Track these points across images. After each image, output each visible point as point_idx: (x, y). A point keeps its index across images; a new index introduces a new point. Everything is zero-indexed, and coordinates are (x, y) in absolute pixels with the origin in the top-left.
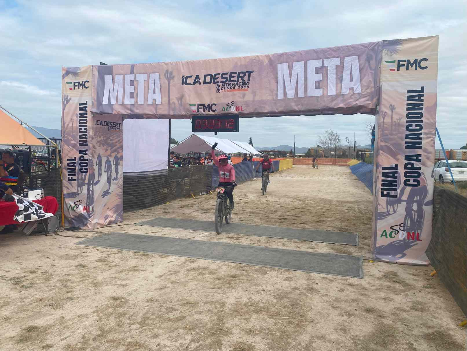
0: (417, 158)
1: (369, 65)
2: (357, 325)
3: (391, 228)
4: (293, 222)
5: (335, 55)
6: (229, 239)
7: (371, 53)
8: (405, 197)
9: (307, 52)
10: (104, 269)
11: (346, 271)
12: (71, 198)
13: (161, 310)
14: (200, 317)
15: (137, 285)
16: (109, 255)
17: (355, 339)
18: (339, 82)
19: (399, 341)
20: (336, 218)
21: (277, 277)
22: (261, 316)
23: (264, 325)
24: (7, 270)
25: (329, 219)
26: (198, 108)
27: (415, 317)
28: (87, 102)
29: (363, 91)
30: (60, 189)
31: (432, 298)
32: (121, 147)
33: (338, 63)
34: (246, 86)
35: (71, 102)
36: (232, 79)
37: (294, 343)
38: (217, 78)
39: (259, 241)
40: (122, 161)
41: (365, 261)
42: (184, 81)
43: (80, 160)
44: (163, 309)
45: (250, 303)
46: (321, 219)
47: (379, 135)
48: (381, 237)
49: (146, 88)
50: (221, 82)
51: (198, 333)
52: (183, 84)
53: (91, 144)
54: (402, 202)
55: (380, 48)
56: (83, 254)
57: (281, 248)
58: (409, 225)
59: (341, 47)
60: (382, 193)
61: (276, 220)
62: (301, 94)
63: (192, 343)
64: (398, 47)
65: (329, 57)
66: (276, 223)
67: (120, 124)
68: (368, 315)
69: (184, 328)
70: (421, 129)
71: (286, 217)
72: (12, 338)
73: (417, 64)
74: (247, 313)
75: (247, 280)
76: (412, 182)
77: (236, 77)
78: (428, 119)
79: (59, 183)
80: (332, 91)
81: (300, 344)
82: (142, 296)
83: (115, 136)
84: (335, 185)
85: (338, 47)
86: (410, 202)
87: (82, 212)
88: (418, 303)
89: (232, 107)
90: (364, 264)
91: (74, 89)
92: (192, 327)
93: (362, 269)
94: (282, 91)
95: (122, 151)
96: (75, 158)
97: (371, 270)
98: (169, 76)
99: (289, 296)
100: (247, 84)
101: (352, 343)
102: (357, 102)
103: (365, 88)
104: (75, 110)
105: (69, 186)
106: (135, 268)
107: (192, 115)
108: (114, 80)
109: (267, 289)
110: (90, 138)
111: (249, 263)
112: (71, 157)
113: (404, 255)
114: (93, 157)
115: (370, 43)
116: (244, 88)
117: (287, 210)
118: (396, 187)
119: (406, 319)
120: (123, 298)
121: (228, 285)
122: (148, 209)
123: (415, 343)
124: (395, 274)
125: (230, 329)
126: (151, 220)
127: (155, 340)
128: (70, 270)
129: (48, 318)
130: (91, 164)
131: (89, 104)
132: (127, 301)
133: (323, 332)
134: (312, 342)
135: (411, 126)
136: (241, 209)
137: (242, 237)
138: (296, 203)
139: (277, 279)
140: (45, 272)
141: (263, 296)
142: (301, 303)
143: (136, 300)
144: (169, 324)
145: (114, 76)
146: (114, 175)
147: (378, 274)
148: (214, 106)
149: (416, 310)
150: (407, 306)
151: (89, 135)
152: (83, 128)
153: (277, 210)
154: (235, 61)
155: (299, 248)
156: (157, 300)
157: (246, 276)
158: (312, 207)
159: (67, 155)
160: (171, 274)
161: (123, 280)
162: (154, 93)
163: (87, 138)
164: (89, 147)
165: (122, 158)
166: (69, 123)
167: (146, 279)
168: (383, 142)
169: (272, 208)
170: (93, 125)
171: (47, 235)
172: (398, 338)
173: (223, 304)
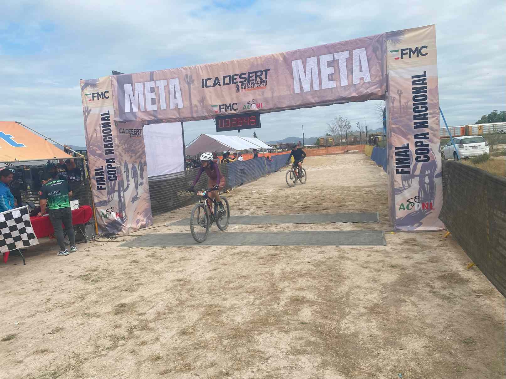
0: (425, 136)
1: (376, 55)
2: (385, 276)
3: (408, 201)
4: (316, 209)
5: (344, 48)
6: (260, 228)
7: (377, 44)
8: (417, 172)
9: (319, 48)
10: (158, 261)
11: (371, 242)
12: (102, 206)
13: (222, 283)
14: (256, 284)
15: (192, 269)
16: (155, 252)
17: (384, 286)
18: (350, 73)
19: (418, 282)
20: (356, 202)
21: (312, 252)
22: (306, 279)
23: (309, 284)
24: (70, 271)
25: (349, 203)
26: (220, 109)
27: (431, 266)
28: (108, 111)
29: (373, 79)
30: (90, 199)
31: (444, 253)
32: (144, 153)
33: (348, 56)
34: (264, 84)
35: (91, 112)
36: (251, 79)
37: (337, 292)
38: (236, 79)
39: (288, 227)
40: (145, 166)
41: (386, 233)
42: (204, 84)
43: (108, 168)
44: (223, 283)
45: (294, 272)
46: (342, 204)
47: (390, 118)
48: (399, 210)
49: (167, 93)
50: (240, 82)
51: (258, 294)
52: (203, 87)
53: (117, 152)
54: (415, 177)
55: (384, 39)
56: (130, 253)
57: (310, 230)
58: (423, 197)
59: (350, 41)
60: (397, 170)
61: (299, 209)
62: (316, 88)
63: (256, 300)
64: (400, 38)
65: (339, 50)
66: (300, 211)
67: (140, 130)
68: (393, 269)
69: (246, 292)
70: (426, 110)
71: (308, 206)
72: (109, 313)
73: (418, 52)
74: (295, 278)
75: (286, 257)
76: (422, 158)
77: (255, 76)
78: (432, 100)
79: (90, 193)
80: (344, 82)
81: (341, 292)
82: (201, 277)
83: (137, 142)
84: (350, 173)
85: (346, 41)
86: (422, 176)
87: (115, 218)
88: (434, 257)
89: (253, 105)
90: (386, 235)
91: (93, 100)
92: (253, 291)
93: (385, 240)
94: (299, 86)
95: (144, 156)
96: (102, 167)
97: (393, 239)
98: (188, 80)
99: (325, 264)
100: (265, 82)
101: (382, 287)
102: (368, 90)
103: (374, 77)
104: (98, 121)
105: (100, 195)
106: (186, 258)
107: (215, 115)
108: (134, 88)
109: (306, 261)
110: (116, 146)
111: (284, 244)
112: (98, 167)
113: (421, 224)
114: (121, 164)
115: (375, 36)
116: (262, 85)
117: (307, 199)
118: (409, 164)
119: (424, 268)
120: (186, 279)
121: (271, 261)
122: (172, 212)
123: (431, 282)
124: (414, 240)
125: (283, 289)
126: (180, 221)
127: (225, 302)
128: (127, 266)
129: (130, 298)
130: (119, 171)
131: (112, 113)
132: (190, 281)
133: (358, 284)
134: (351, 290)
135: (418, 108)
136: (263, 203)
137: (271, 226)
138: (314, 193)
139: (313, 253)
140: (105, 269)
141: (304, 266)
142: (336, 267)
143: (197, 280)
144: (232, 291)
145: (134, 84)
146: (140, 180)
147: (399, 241)
148: (235, 105)
149: (432, 262)
150: (424, 261)
151: (114, 143)
152: (107, 137)
153: (298, 200)
154: (252, 61)
155: (326, 229)
156: (215, 278)
157: (284, 254)
158: (331, 194)
159: (94, 165)
160: (219, 259)
161: (178, 268)
162: (175, 98)
163: (112, 147)
164: (116, 154)
165: (145, 163)
166: (93, 133)
167: (199, 265)
168: (394, 124)
169: (293, 200)
170: (117, 133)
171: (87, 242)
172: (418, 281)
173: (272, 274)
